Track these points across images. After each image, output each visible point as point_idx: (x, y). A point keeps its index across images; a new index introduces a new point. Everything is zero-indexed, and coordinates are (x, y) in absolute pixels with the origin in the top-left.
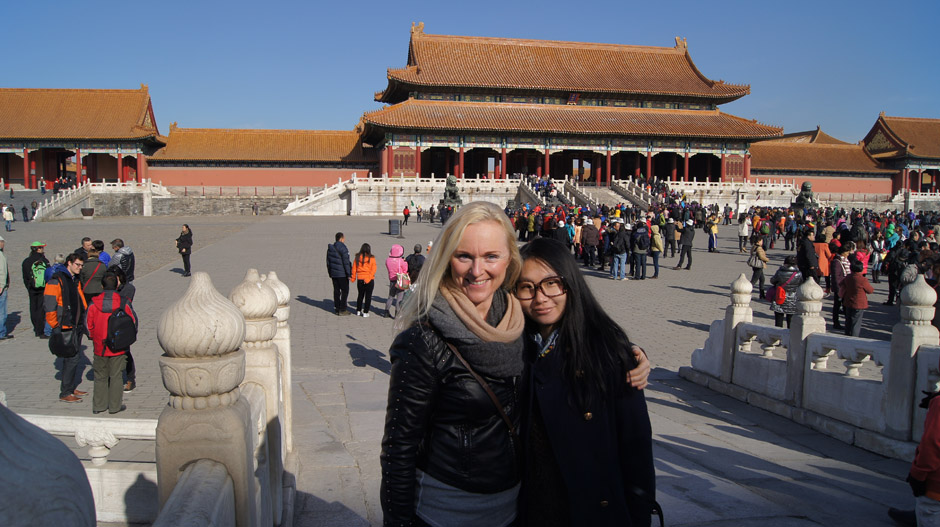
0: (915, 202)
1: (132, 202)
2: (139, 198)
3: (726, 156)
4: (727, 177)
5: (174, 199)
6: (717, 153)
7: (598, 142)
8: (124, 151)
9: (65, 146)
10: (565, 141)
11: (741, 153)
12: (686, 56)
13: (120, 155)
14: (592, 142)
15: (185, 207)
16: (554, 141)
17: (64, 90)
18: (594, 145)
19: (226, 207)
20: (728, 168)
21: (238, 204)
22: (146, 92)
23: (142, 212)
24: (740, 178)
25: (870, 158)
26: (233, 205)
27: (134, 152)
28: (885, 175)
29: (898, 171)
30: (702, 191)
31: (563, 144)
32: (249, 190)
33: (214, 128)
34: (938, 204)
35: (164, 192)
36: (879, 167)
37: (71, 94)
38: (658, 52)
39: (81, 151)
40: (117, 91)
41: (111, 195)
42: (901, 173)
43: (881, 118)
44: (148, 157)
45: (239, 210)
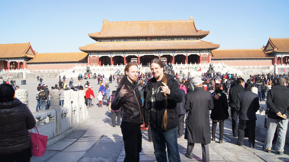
0: (278, 68)
1: (20, 75)
2: (22, 73)
3: (201, 55)
4: (202, 62)
5: (31, 74)
6: (198, 54)
7: (156, 52)
8: (20, 60)
9: (5, 60)
10: (145, 52)
11: (207, 54)
12: (194, 22)
13: (19, 62)
14: (154, 52)
15: (34, 76)
16: (141, 52)
17: (9, 44)
18: (154, 53)
19: (45, 75)
20: (202, 59)
21: (48, 75)
22: (30, 44)
23: (23, 77)
24: (207, 62)
25: (265, 53)
26: (47, 75)
27: (22, 61)
28: (269, 59)
29: (273, 57)
30: (188, 67)
31: (143, 53)
32: (51, 71)
33: (48, 53)
34: (288, 69)
35: (28, 72)
36: (267, 56)
37: (11, 45)
38: (183, 22)
39: (9, 61)
40: (22, 44)
41: (15, 73)
42: (274, 58)
43: (270, 39)
44: (26, 62)
45: (49, 76)
